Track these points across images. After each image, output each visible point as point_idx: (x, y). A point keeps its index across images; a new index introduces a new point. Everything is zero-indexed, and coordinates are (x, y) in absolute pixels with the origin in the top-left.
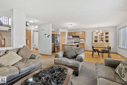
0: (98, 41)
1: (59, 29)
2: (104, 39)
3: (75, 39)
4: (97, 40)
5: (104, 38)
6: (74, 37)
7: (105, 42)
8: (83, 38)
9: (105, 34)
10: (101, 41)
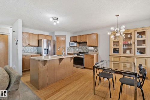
0: (121, 51)
1: (54, 32)
2: (135, 47)
3: (82, 46)
4: (118, 48)
5: (133, 45)
6: (80, 44)
7: (136, 53)
8: (92, 45)
9: (136, 35)
10: (128, 52)
